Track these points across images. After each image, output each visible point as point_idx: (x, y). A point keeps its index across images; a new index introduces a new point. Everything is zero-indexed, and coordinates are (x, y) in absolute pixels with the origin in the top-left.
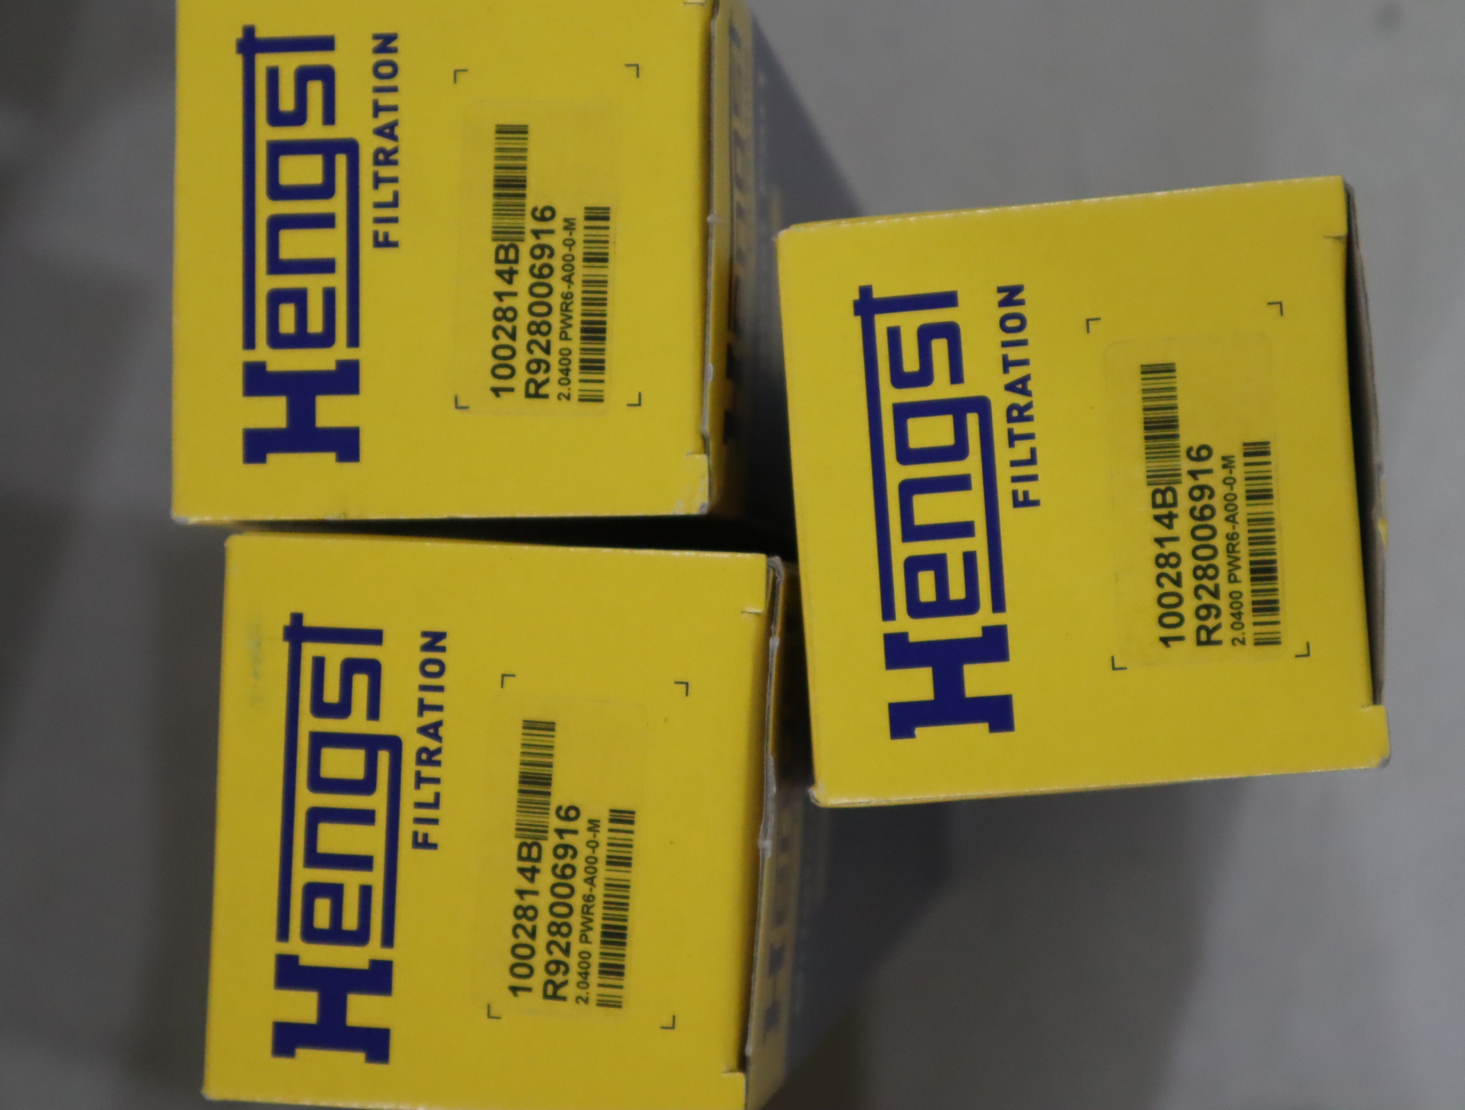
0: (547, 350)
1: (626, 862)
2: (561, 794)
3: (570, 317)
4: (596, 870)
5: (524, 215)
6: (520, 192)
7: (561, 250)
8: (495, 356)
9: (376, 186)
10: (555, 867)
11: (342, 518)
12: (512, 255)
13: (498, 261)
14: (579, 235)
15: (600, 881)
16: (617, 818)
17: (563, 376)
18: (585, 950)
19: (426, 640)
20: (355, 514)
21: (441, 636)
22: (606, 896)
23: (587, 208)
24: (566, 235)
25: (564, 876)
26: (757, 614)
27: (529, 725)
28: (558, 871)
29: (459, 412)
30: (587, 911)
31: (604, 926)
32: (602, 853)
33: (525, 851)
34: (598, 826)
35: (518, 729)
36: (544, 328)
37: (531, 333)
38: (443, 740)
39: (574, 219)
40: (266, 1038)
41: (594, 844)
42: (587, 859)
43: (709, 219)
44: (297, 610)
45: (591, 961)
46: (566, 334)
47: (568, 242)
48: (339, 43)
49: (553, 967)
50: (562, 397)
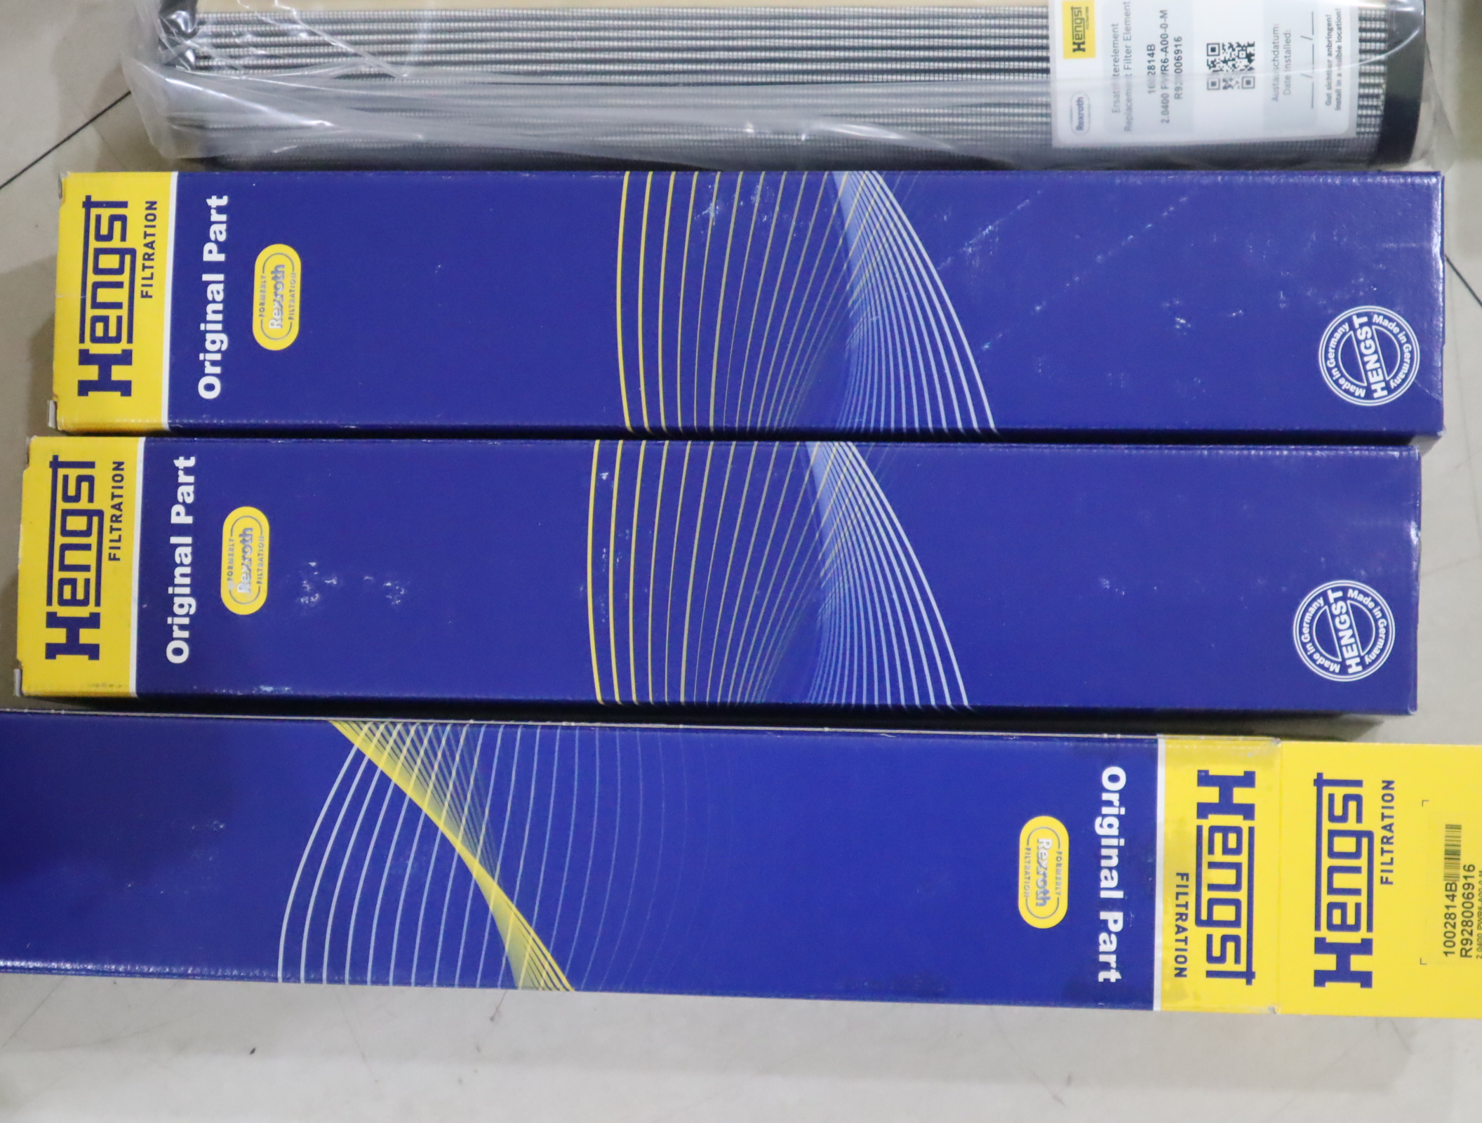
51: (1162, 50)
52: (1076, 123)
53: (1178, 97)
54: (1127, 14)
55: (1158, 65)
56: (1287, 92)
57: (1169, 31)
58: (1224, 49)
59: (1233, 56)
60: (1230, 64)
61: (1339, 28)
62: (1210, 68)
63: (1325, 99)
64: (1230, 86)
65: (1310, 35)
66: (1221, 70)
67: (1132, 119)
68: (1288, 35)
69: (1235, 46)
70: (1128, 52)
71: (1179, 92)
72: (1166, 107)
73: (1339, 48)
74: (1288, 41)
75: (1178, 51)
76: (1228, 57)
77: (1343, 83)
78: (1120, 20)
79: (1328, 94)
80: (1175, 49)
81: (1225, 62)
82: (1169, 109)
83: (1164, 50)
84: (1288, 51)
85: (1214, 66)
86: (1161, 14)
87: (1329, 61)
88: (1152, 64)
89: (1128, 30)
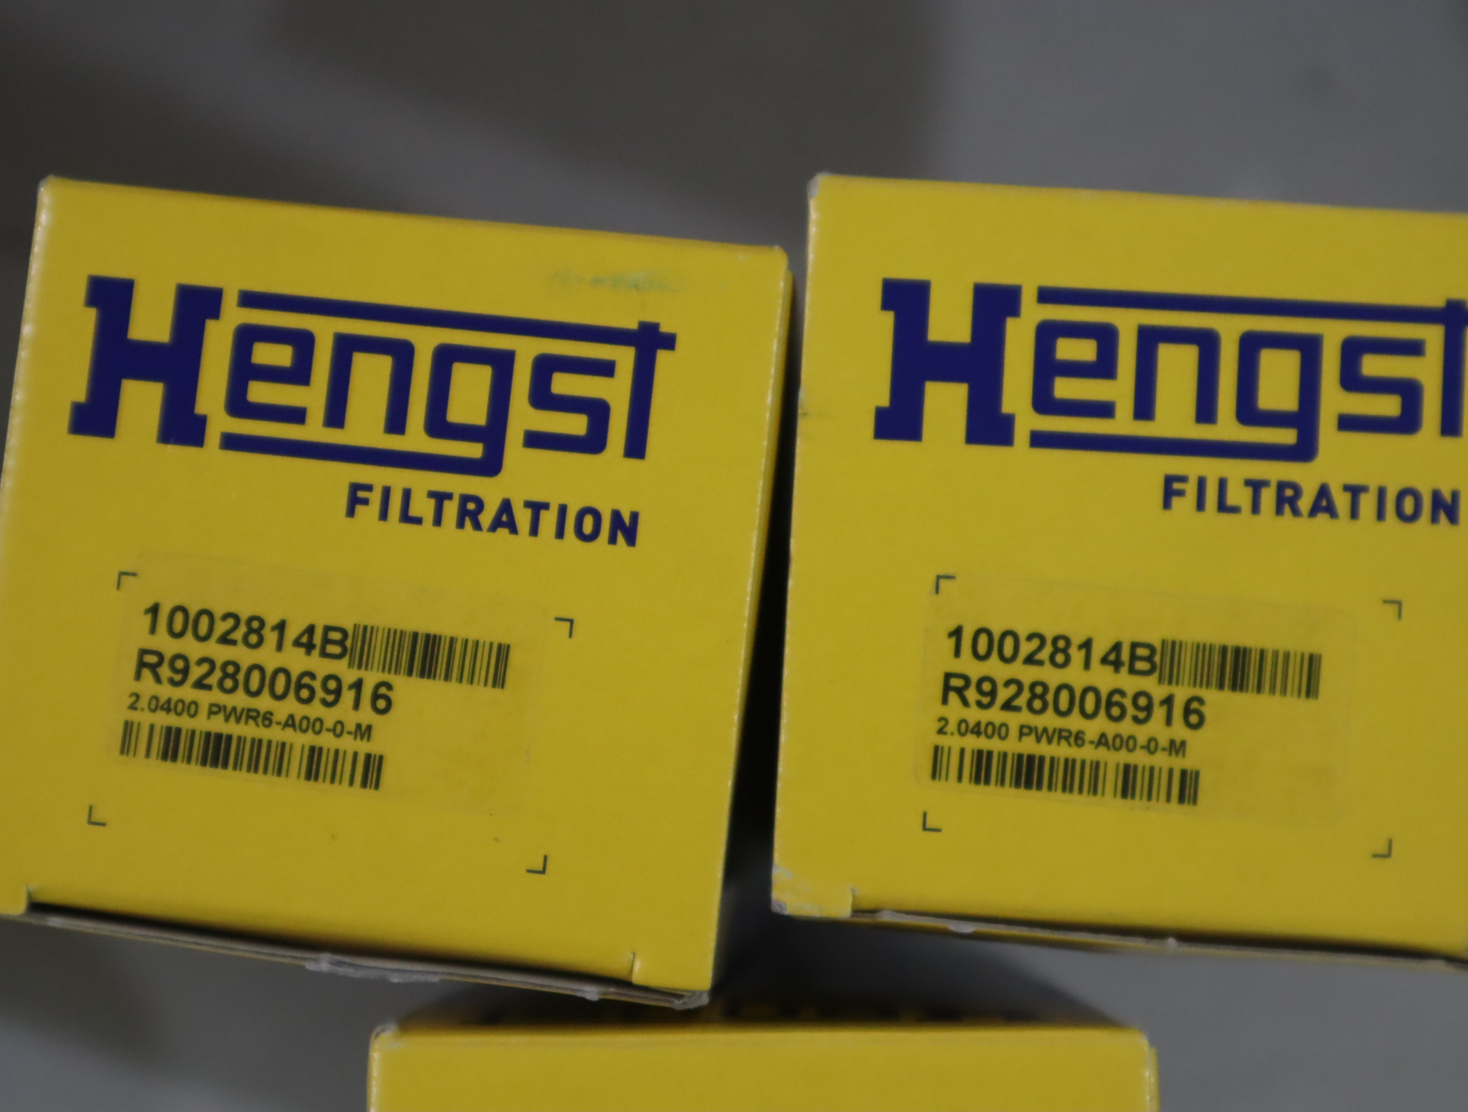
0: (1008, 706)
1: (312, 773)
2: (408, 689)
3: (1050, 741)
4: (304, 731)
5: (1195, 685)
6: (1227, 682)
7: (1142, 733)
8: (1004, 635)
9: (1249, 483)
10: (312, 676)
11: (800, 411)
12: (1141, 666)
13: (1134, 646)
14: (1161, 760)
15: (289, 736)
16: (372, 763)
17: (971, 725)
18: (199, 710)
19: (627, 519)
20: (804, 427)
21: (631, 539)
22: (270, 742)
23: (1197, 773)
24: (1163, 742)
25: (300, 686)
26: (631, 971)
27: (503, 652)
28: (306, 680)
29: (933, 579)
30: (251, 715)
31: (229, 738)
32: (326, 741)
33: (336, 636)
34: (362, 738)
35: (499, 638)
36: (1037, 704)
37: (1033, 686)
38: (492, 534)
39: (1184, 755)
40: (114, 270)
41: (338, 730)
42: (320, 720)
43: (1171, 942)
44: (679, 343)
45: (185, 716)
46: (1028, 734)
47: (1153, 744)
48: (1449, 442)
49: (180, 664)
50: (943, 723)
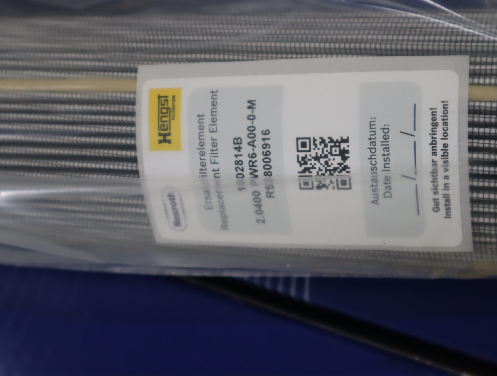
51: (249, 144)
52: (172, 219)
53: (270, 195)
54: (214, 104)
55: (246, 160)
56: (387, 195)
57: (256, 123)
58: (315, 145)
59: (325, 153)
60: (322, 161)
61: (445, 124)
62: (301, 165)
63: (432, 204)
64: (324, 186)
65: (411, 132)
66: (313, 168)
67: (226, 217)
68: (386, 130)
69: (327, 141)
70: (214, 145)
71: (271, 191)
72: (259, 206)
73: (445, 146)
74: (386, 138)
75: (266, 145)
76: (320, 153)
77: (451, 186)
78: (207, 110)
79: (434, 199)
80: (263, 143)
81: (317, 158)
82: (263, 208)
83: (252, 144)
84: (387, 149)
85: (306, 163)
86: (249, 105)
87: (433, 161)
88: (239, 158)
89: (214, 121)
